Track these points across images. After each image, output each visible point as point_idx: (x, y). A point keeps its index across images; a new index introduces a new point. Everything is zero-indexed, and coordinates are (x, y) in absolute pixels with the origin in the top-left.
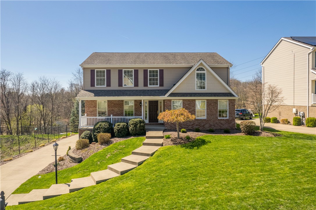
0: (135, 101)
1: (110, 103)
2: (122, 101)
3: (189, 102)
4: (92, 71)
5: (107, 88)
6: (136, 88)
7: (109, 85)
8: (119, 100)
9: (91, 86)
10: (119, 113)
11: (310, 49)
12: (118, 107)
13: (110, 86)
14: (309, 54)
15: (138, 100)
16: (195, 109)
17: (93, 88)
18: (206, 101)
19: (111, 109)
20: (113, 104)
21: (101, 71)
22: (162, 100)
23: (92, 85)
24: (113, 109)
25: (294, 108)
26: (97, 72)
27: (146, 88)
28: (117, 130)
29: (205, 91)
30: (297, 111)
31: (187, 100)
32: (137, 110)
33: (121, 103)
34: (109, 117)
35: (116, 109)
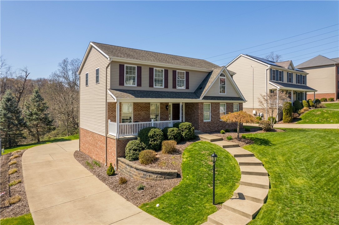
0: (161, 103)
1: (137, 106)
2: (149, 103)
3: (216, 105)
4: (121, 67)
5: (138, 88)
6: (166, 90)
7: (139, 84)
8: (146, 103)
9: (120, 85)
10: (146, 117)
11: (268, 66)
12: (145, 111)
13: (141, 86)
14: (267, 70)
15: (164, 103)
16: (219, 112)
17: (121, 87)
18: (226, 104)
19: (137, 112)
20: (139, 107)
21: (131, 67)
22: (184, 103)
23: (122, 83)
24: (139, 113)
25: (254, 110)
26: (127, 67)
27: (174, 90)
28: (173, 136)
29: (225, 95)
30: (256, 113)
31: (214, 103)
32: (163, 113)
33: (148, 106)
34: (150, 122)
35: (143, 113)
